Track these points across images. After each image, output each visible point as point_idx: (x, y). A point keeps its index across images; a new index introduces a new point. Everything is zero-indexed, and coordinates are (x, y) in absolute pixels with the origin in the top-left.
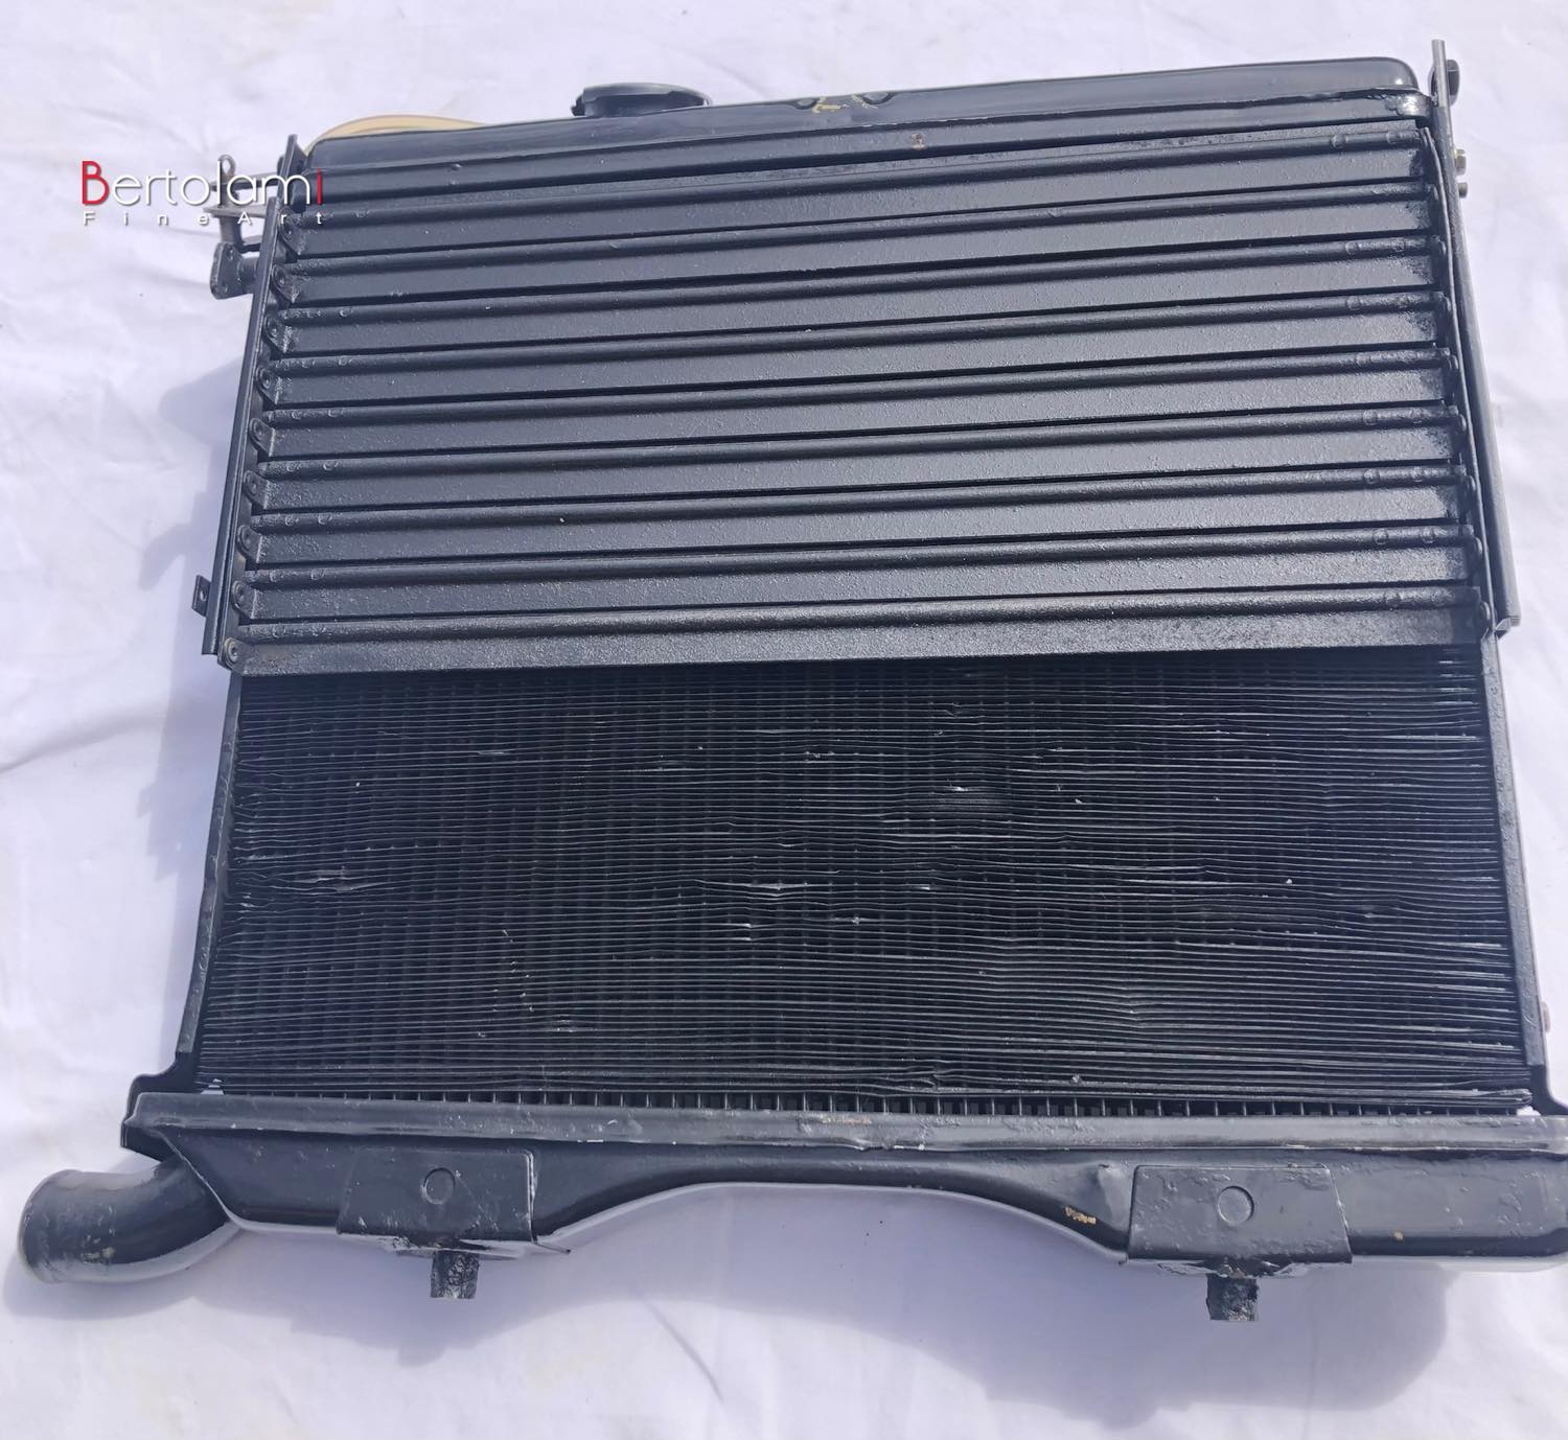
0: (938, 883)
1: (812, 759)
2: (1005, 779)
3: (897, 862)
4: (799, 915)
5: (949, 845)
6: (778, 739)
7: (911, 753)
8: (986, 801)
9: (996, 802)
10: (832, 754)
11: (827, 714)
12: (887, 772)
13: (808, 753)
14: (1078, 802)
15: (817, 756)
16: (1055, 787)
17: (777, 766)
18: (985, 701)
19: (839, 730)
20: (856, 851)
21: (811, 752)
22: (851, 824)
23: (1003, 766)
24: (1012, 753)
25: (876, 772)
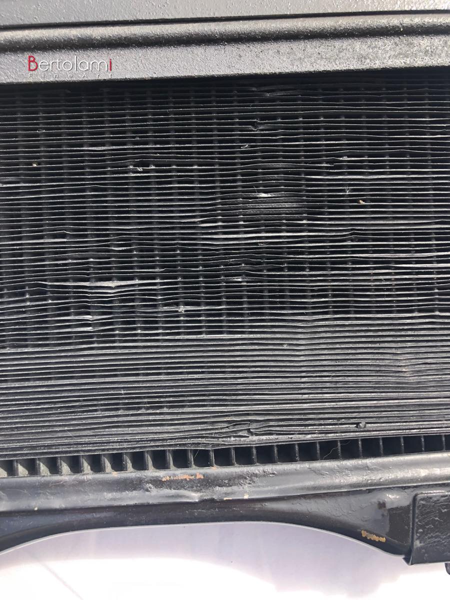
0: (248, 275)
1: (135, 172)
2: (300, 185)
3: (214, 260)
4: (133, 306)
5: (256, 244)
6: (104, 155)
7: (221, 164)
8: (287, 205)
9: (295, 205)
10: (153, 167)
11: (146, 131)
12: (201, 182)
13: (131, 167)
14: (362, 203)
15: (140, 169)
16: (344, 191)
17: (105, 179)
18: (283, 117)
19: (158, 146)
20: (178, 252)
21: (135, 166)
22: (173, 228)
23: (299, 173)
24: (306, 162)
25: (192, 182)
